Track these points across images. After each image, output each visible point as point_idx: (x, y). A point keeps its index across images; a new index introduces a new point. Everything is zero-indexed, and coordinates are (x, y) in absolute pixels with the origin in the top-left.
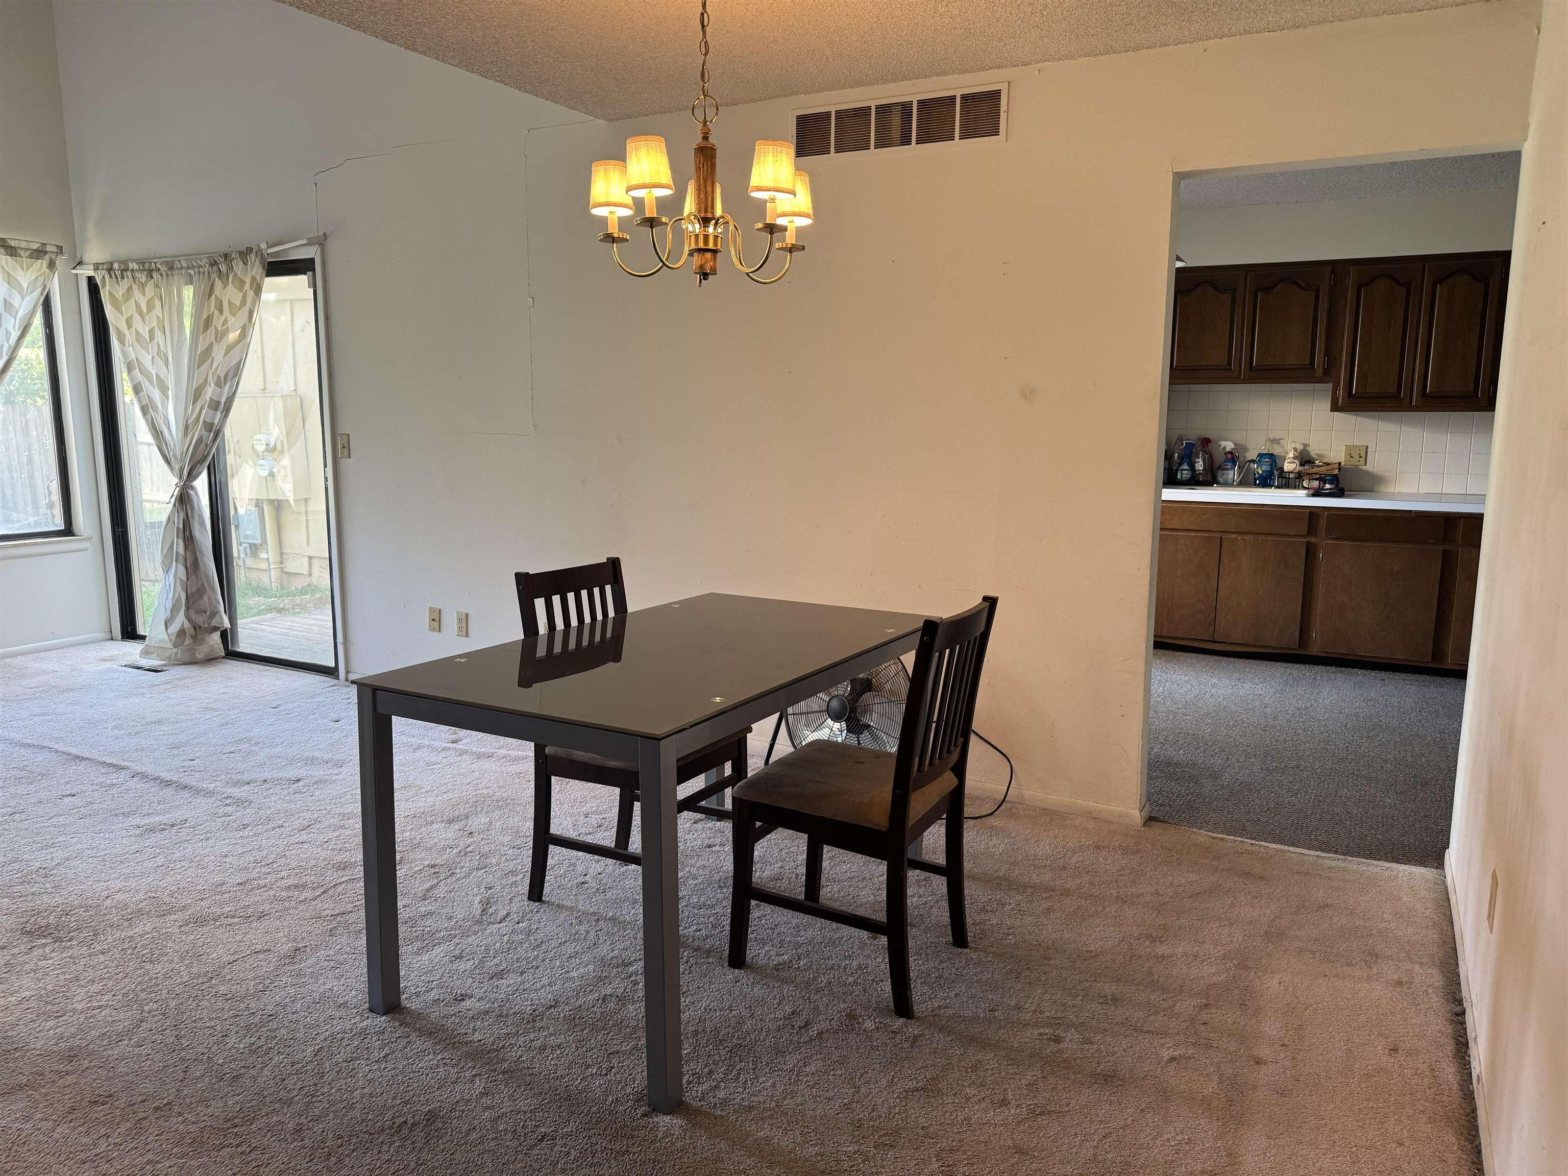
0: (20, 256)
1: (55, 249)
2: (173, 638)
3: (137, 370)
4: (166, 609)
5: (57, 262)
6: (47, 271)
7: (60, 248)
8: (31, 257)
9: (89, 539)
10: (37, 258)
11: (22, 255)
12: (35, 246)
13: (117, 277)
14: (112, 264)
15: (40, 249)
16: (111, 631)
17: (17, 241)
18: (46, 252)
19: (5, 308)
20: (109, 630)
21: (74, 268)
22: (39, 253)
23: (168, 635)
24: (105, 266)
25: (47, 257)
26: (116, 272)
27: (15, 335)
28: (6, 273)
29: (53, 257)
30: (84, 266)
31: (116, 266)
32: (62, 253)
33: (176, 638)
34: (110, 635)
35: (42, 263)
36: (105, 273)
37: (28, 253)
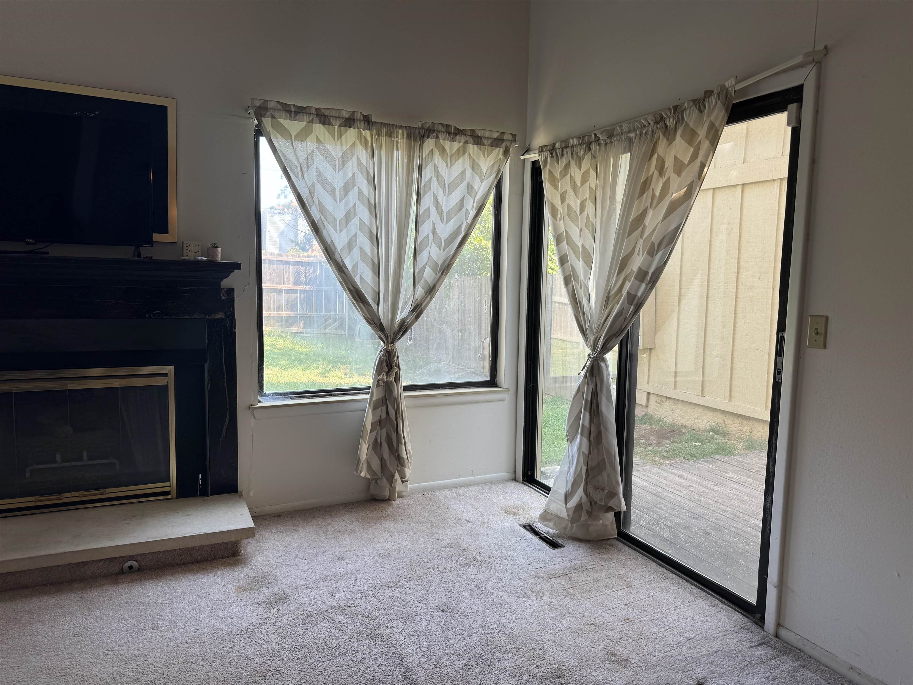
0: (484, 145)
1: (510, 137)
2: (571, 513)
3: (565, 242)
4: (567, 481)
5: (511, 149)
6: (502, 157)
7: (514, 136)
8: (492, 145)
9: (508, 391)
10: (496, 146)
11: (485, 143)
12: (496, 135)
13: (557, 156)
14: (554, 144)
15: (499, 138)
16: (515, 472)
17: (483, 131)
18: (503, 140)
19: (468, 190)
20: (514, 471)
21: (523, 155)
22: (496, 142)
23: (567, 509)
24: (548, 147)
25: (504, 145)
26: (558, 151)
27: (472, 214)
28: (472, 160)
29: (508, 145)
30: (532, 152)
31: (558, 145)
32: (515, 141)
33: (573, 513)
34: (514, 476)
35: (499, 150)
36: (548, 154)
37: (490, 141)
